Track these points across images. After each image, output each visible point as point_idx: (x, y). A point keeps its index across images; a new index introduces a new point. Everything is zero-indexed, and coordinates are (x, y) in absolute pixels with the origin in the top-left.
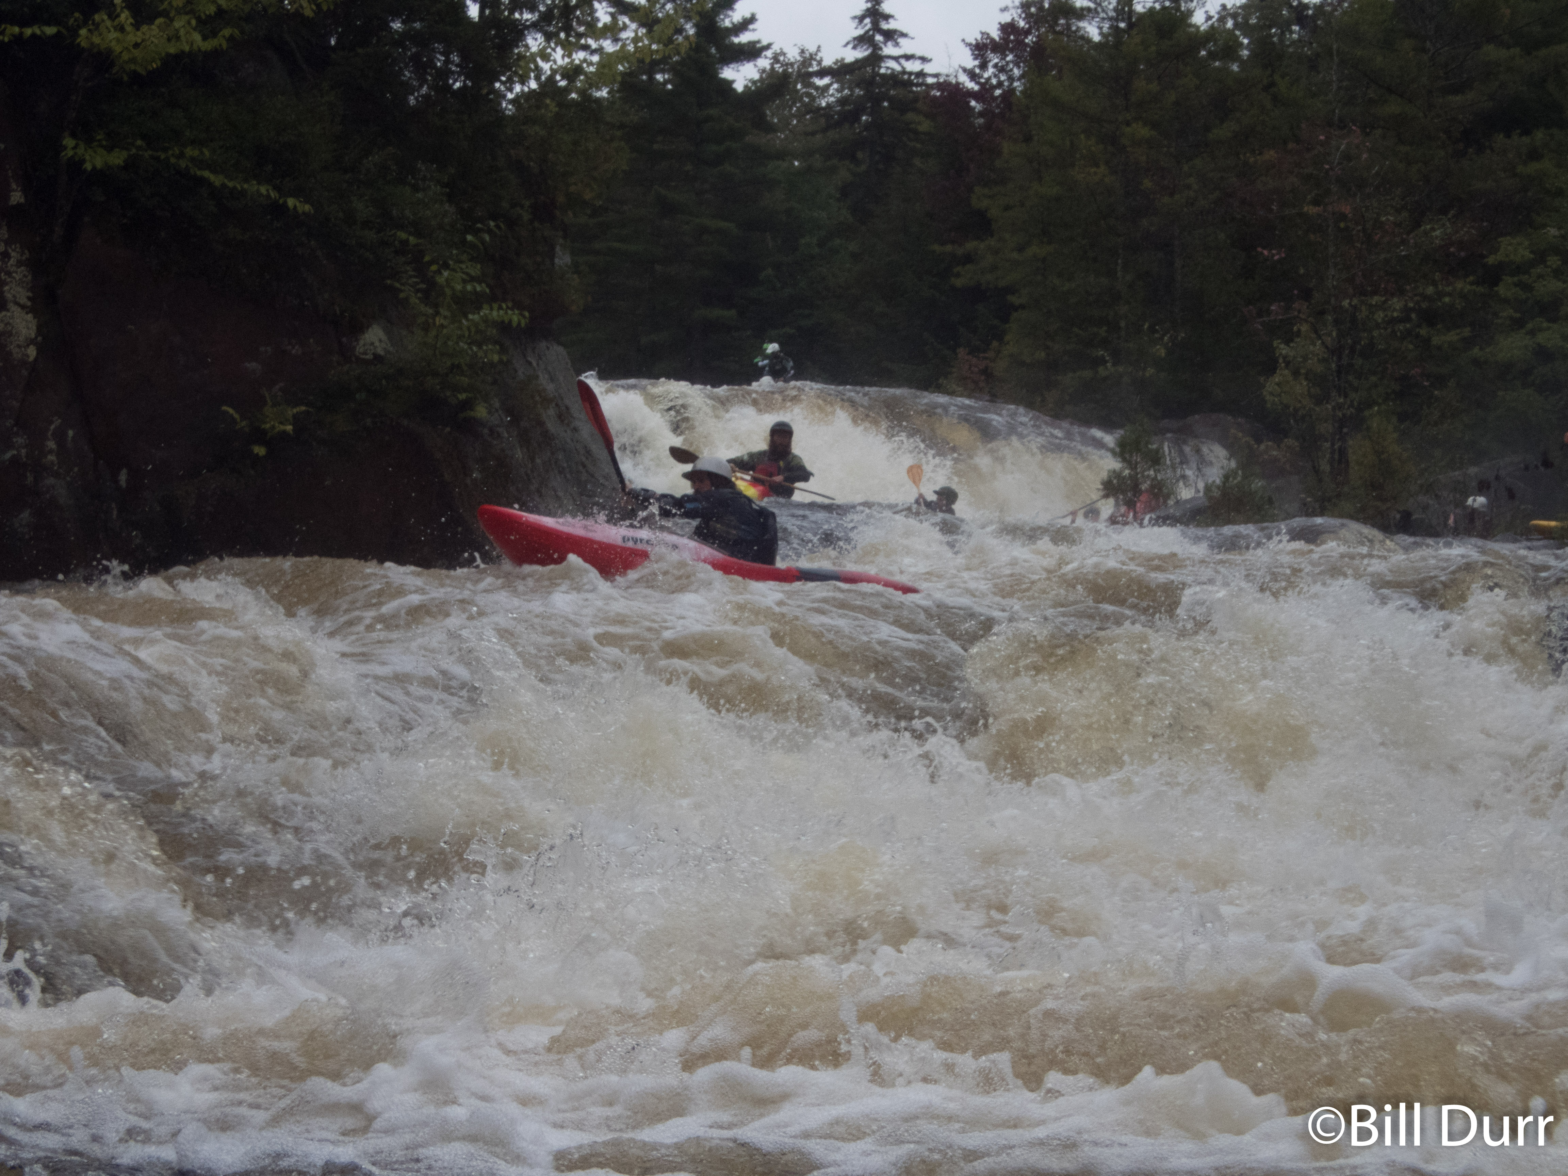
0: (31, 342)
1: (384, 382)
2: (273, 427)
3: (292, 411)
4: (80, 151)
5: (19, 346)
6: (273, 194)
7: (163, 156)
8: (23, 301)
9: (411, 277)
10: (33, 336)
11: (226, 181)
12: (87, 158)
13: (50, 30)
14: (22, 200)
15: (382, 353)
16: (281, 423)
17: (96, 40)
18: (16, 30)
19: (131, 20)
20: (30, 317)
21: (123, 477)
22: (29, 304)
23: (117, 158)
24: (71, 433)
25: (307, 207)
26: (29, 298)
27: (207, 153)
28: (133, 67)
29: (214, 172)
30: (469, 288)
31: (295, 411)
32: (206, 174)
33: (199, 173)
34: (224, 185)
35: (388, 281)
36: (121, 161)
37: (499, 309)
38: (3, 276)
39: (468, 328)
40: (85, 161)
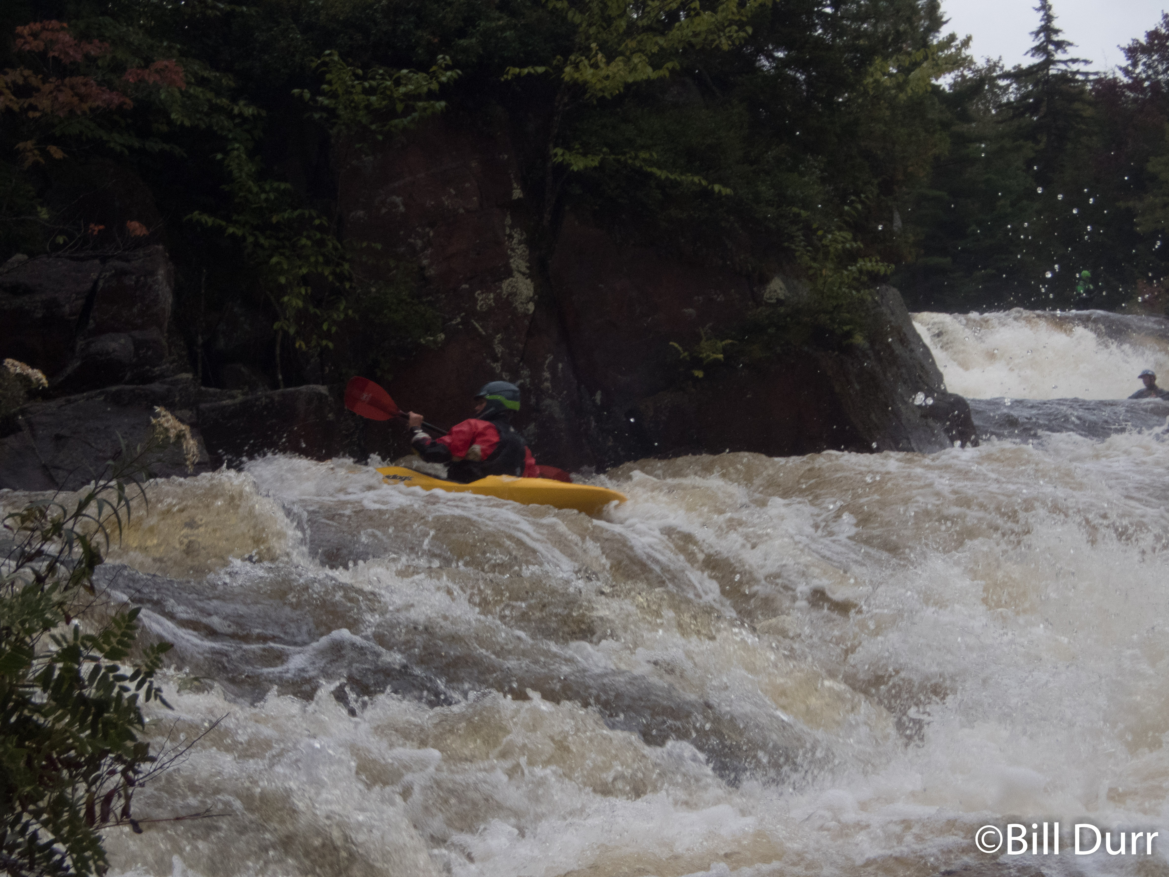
0: (531, 299)
1: (788, 319)
2: (708, 356)
3: (720, 344)
4: (567, 157)
5: (522, 303)
6: (704, 183)
7: (623, 159)
8: (524, 269)
9: (803, 241)
10: (531, 295)
11: (669, 175)
12: (573, 162)
13: (541, 70)
14: (521, 196)
15: (783, 298)
16: (714, 353)
17: (576, 75)
18: (517, 70)
19: (604, 60)
20: (529, 281)
21: (598, 397)
22: (528, 271)
23: (593, 162)
24: (560, 366)
25: (728, 191)
26: (528, 268)
27: (654, 154)
28: (600, 94)
29: (659, 168)
30: (848, 245)
31: (723, 343)
32: (655, 170)
33: (649, 170)
34: (667, 178)
35: (786, 244)
36: (596, 163)
37: (871, 261)
38: (509, 252)
39: (848, 277)
40: (571, 165)
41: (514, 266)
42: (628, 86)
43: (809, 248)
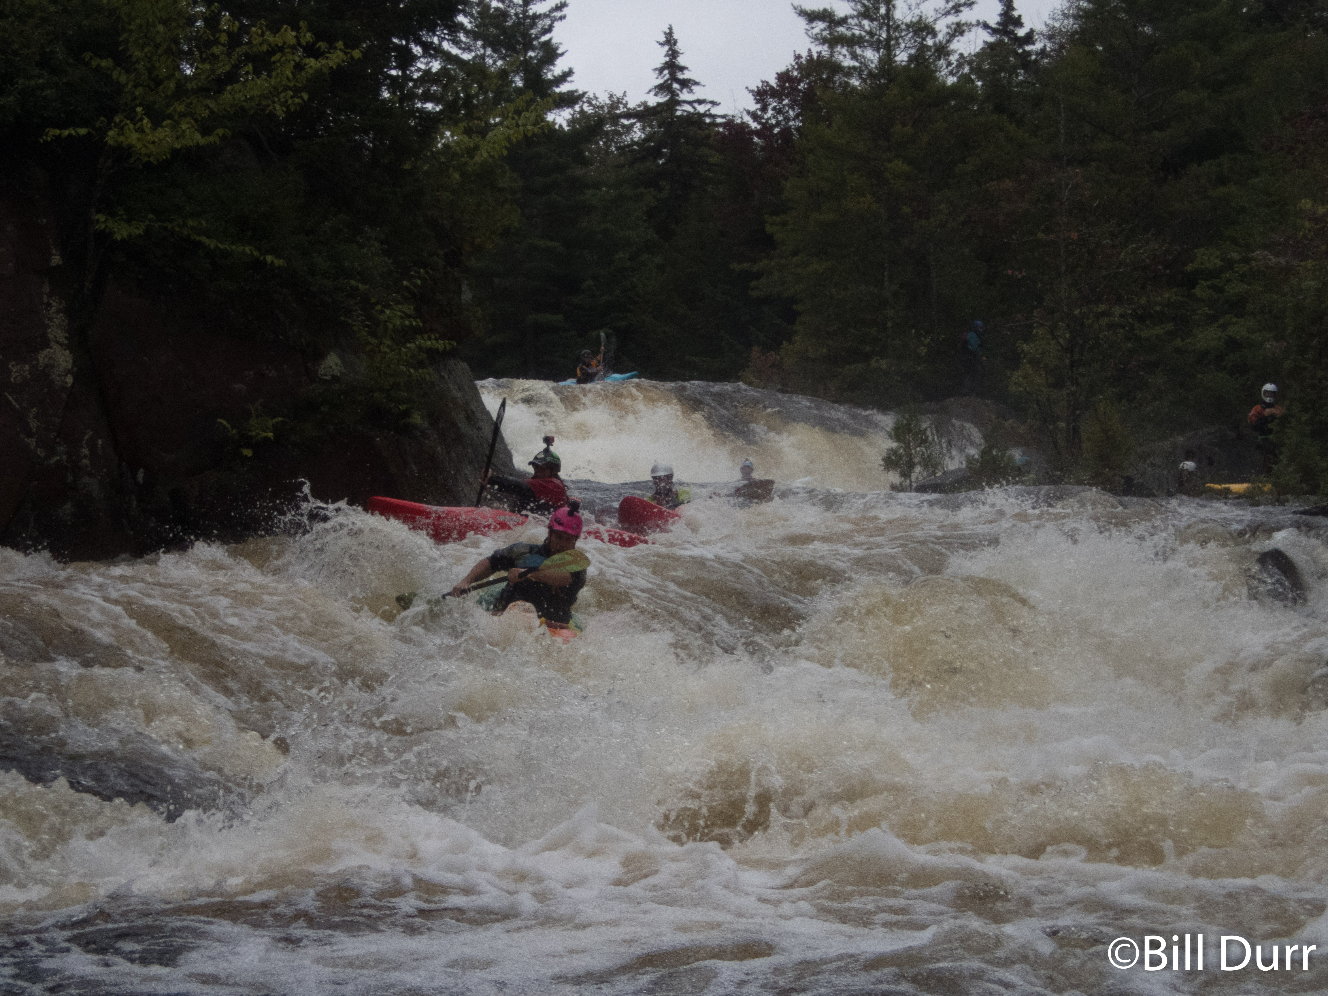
0: (69, 372)
1: (342, 397)
2: (258, 434)
3: (271, 422)
4: (110, 224)
5: (59, 375)
6: (256, 253)
7: (169, 226)
8: (62, 340)
9: (361, 315)
10: (70, 367)
11: (219, 245)
12: (116, 229)
13: (83, 131)
14: (61, 262)
15: (339, 374)
16: (264, 431)
17: (121, 139)
18: (57, 132)
19: (149, 125)
20: (67, 352)
21: (141, 475)
22: (66, 342)
23: (137, 229)
24: (100, 442)
25: (281, 262)
26: (66, 338)
27: (203, 223)
28: (146, 159)
29: (208, 237)
30: (407, 323)
31: (274, 421)
32: (203, 239)
33: (198, 238)
34: (217, 247)
35: (342, 318)
36: (140, 232)
37: (430, 339)
38: (47, 321)
39: (406, 354)
40: (114, 233)
41: (51, 336)
42: (175, 152)
43: (368, 323)
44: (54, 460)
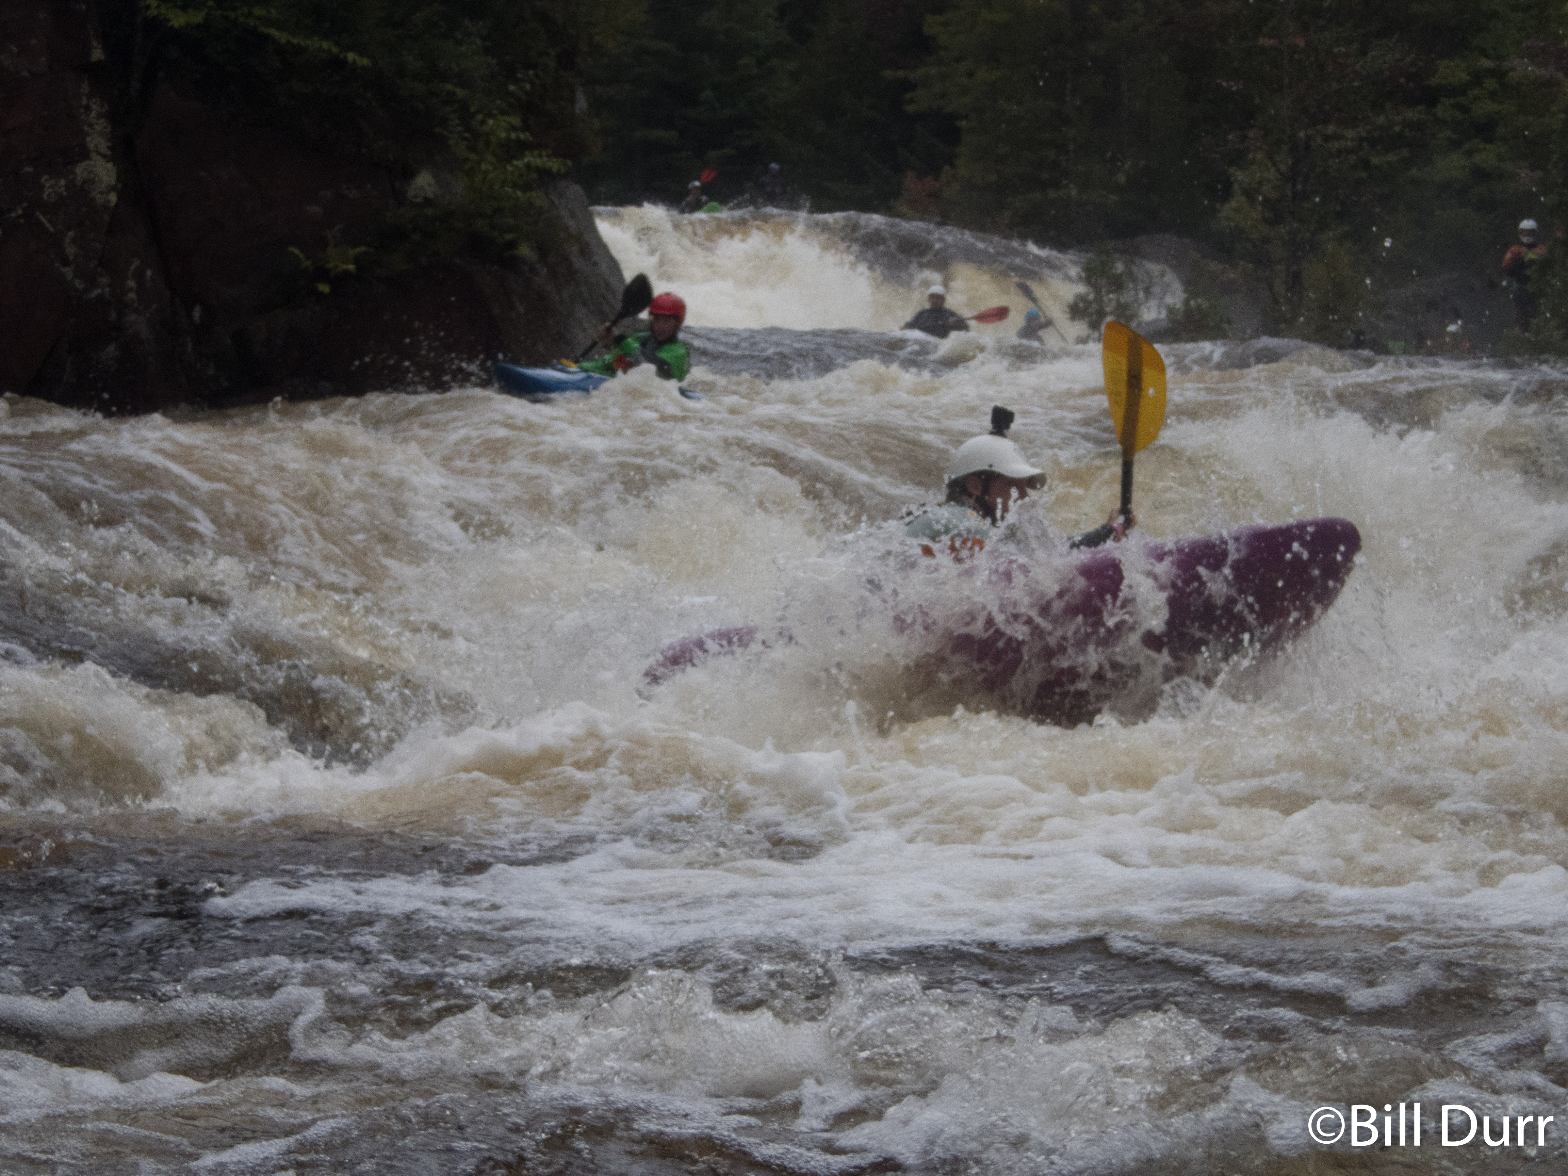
0: (112, 188)
1: (437, 224)
2: (337, 266)
3: (352, 252)
4: (163, 10)
5: (101, 193)
6: (335, 50)
7: (232, 15)
8: (104, 150)
9: (458, 125)
10: (113, 182)
11: (291, 39)
12: (171, 16)
14: (103, 57)
15: (432, 197)
16: (343, 263)
20: (110, 165)
21: (197, 314)
22: (109, 153)
23: (196, 18)
24: (149, 273)
25: (364, 61)
26: (109, 148)
27: (273, 12)
29: (279, 29)
30: (513, 136)
31: (355, 251)
32: (272, 31)
33: (266, 31)
34: (288, 42)
35: (437, 129)
36: (198, 21)
37: (540, 156)
38: (86, 128)
39: (512, 173)
40: (168, 20)
41: (91, 146)
43: (467, 135)
44: (94, 293)
